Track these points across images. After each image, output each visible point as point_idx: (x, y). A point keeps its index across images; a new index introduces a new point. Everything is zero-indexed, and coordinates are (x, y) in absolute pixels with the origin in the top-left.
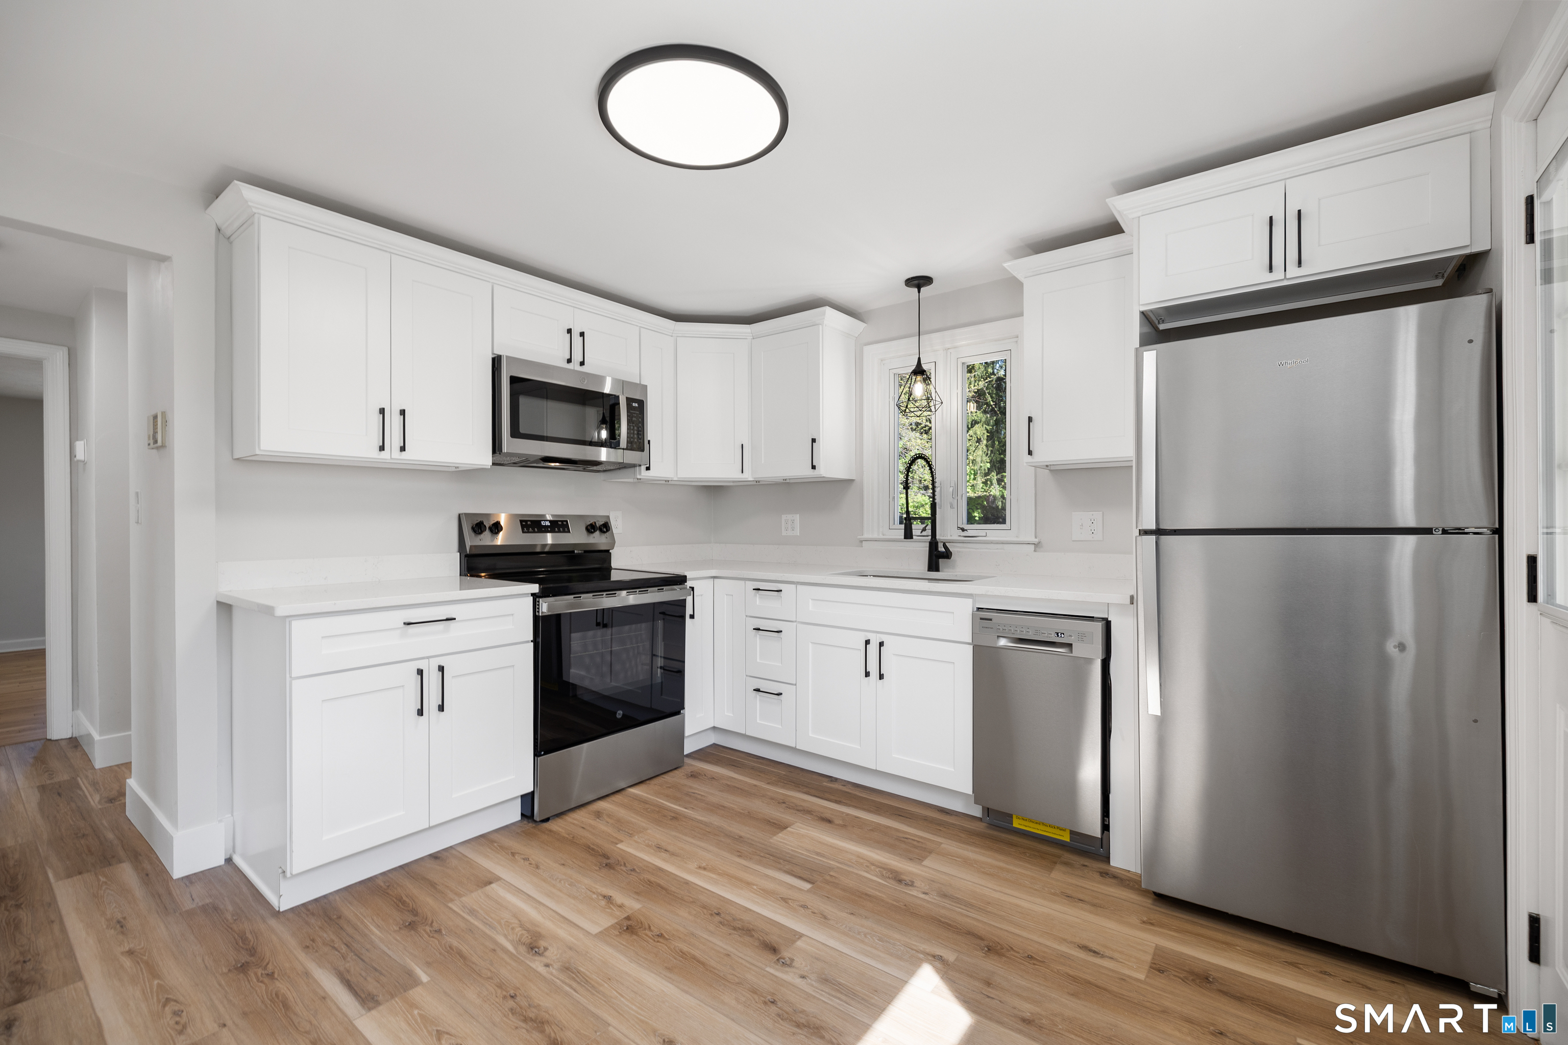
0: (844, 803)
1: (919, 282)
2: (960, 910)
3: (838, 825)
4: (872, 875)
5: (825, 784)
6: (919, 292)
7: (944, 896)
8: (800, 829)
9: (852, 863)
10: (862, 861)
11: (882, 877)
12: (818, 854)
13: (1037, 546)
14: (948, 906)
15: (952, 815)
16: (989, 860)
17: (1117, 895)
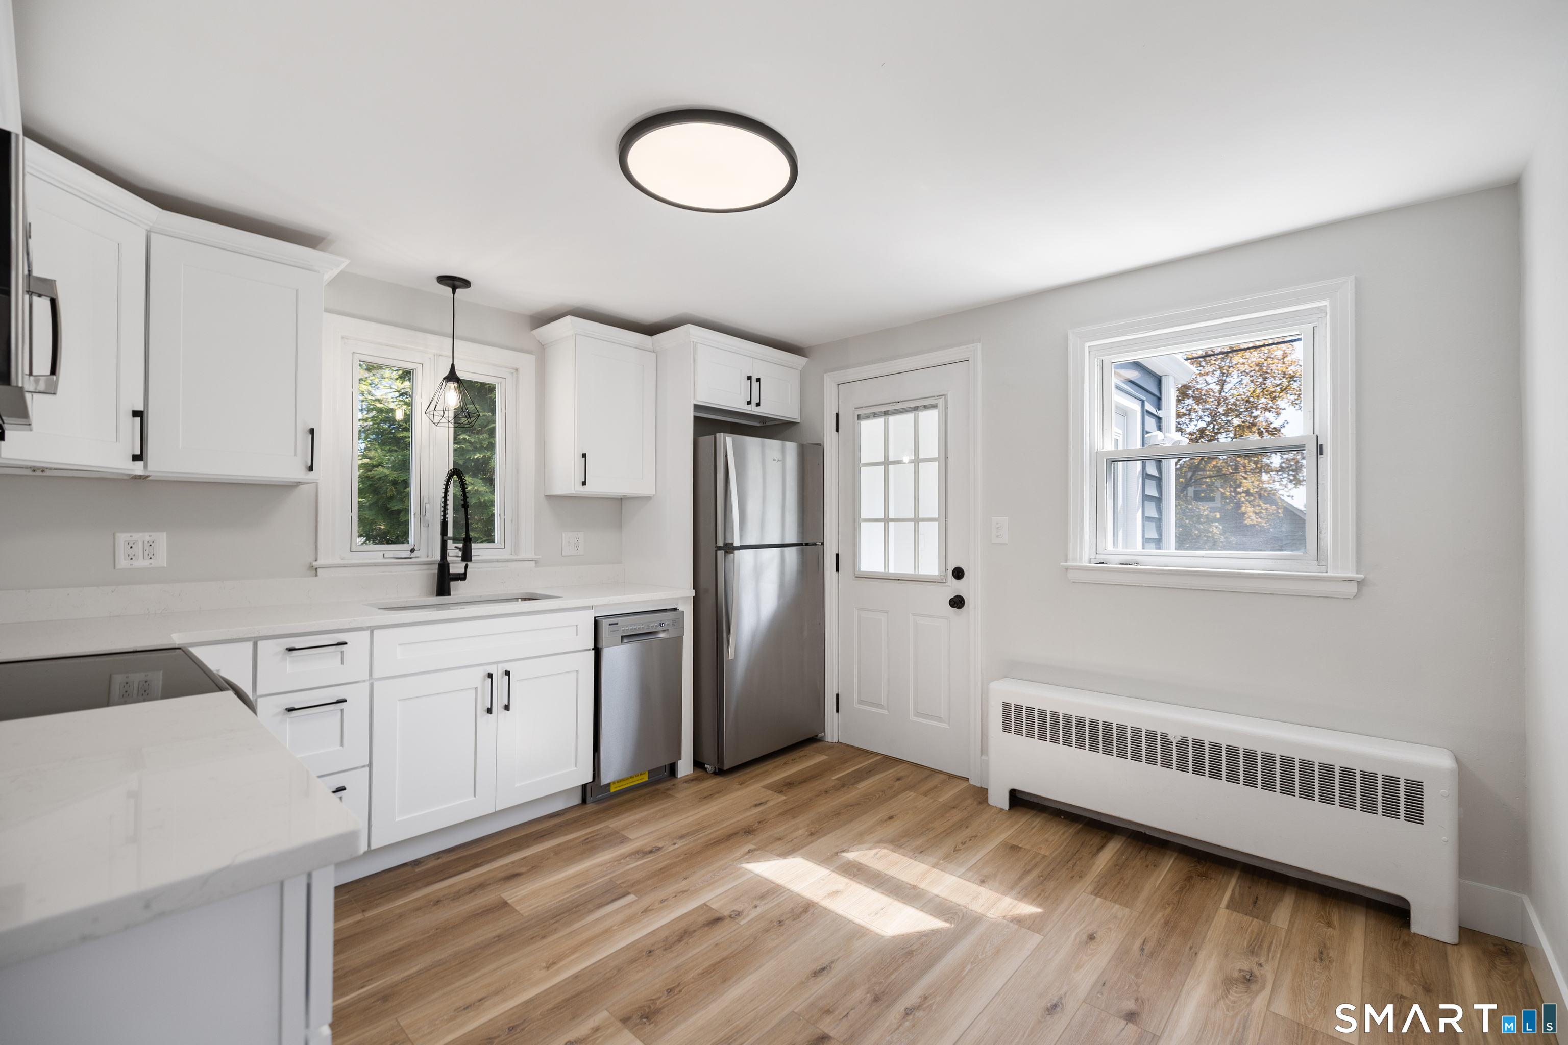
0: (482, 862)
1: (454, 282)
2: (704, 834)
3: (528, 871)
4: (633, 863)
5: (417, 870)
6: (454, 293)
7: (682, 837)
8: (518, 894)
9: (606, 871)
10: (609, 865)
11: (638, 859)
12: (578, 887)
13: (536, 561)
14: (695, 838)
15: (563, 814)
16: (645, 813)
17: (711, 784)
